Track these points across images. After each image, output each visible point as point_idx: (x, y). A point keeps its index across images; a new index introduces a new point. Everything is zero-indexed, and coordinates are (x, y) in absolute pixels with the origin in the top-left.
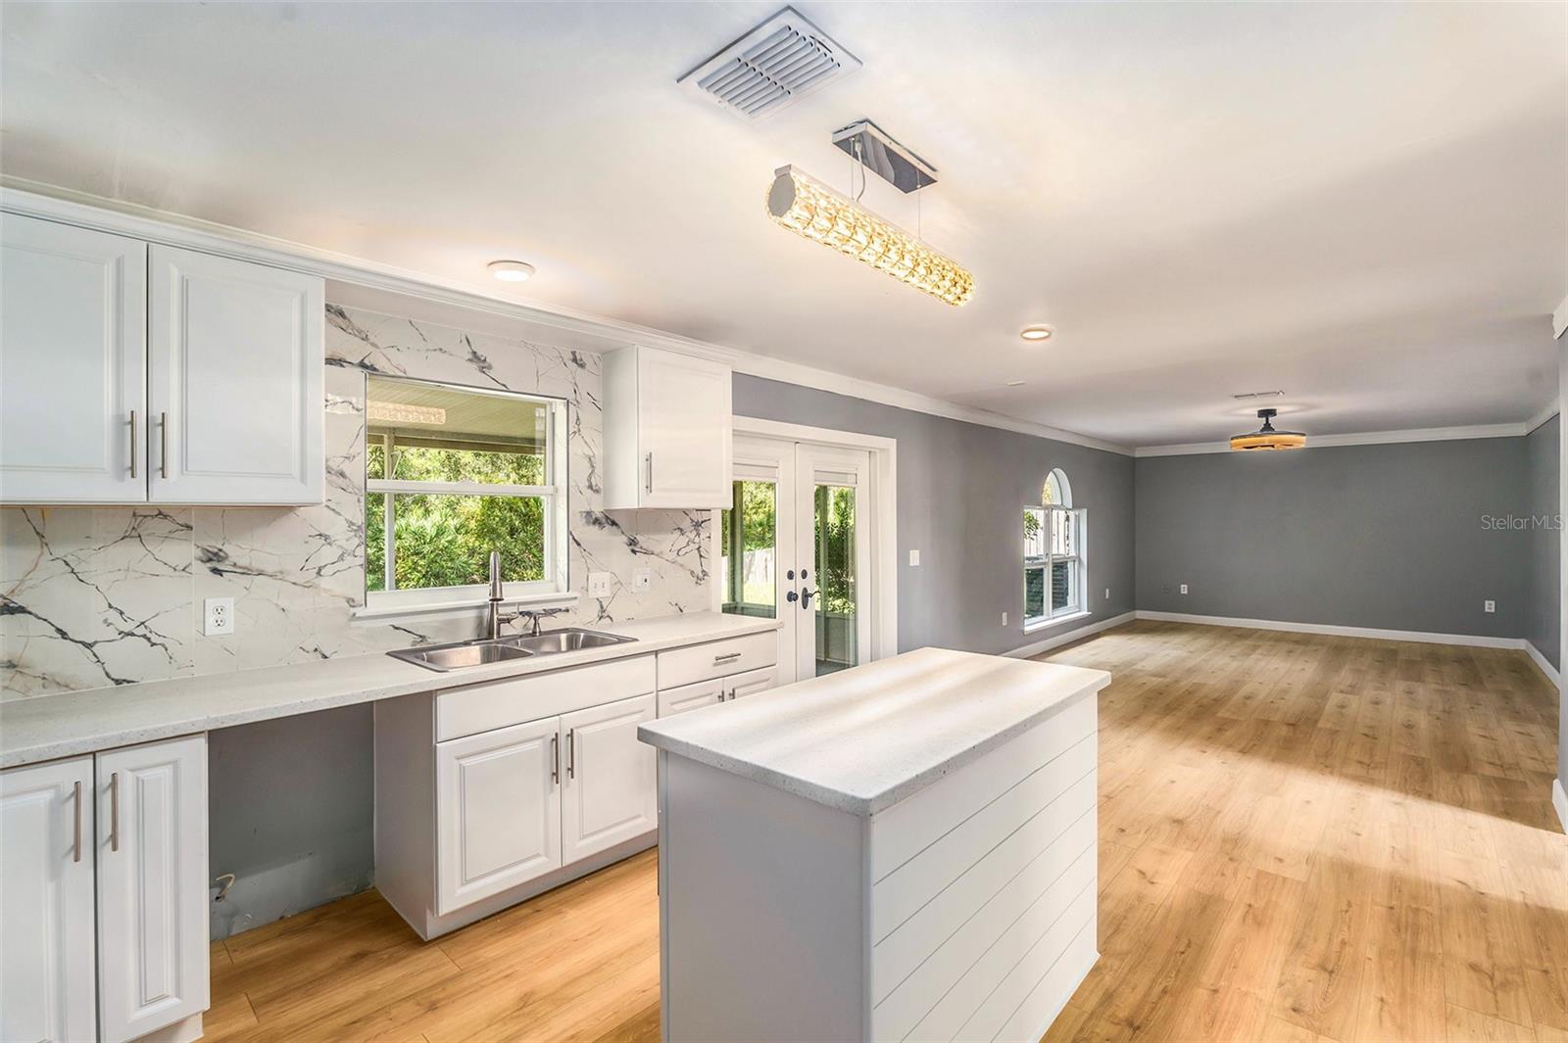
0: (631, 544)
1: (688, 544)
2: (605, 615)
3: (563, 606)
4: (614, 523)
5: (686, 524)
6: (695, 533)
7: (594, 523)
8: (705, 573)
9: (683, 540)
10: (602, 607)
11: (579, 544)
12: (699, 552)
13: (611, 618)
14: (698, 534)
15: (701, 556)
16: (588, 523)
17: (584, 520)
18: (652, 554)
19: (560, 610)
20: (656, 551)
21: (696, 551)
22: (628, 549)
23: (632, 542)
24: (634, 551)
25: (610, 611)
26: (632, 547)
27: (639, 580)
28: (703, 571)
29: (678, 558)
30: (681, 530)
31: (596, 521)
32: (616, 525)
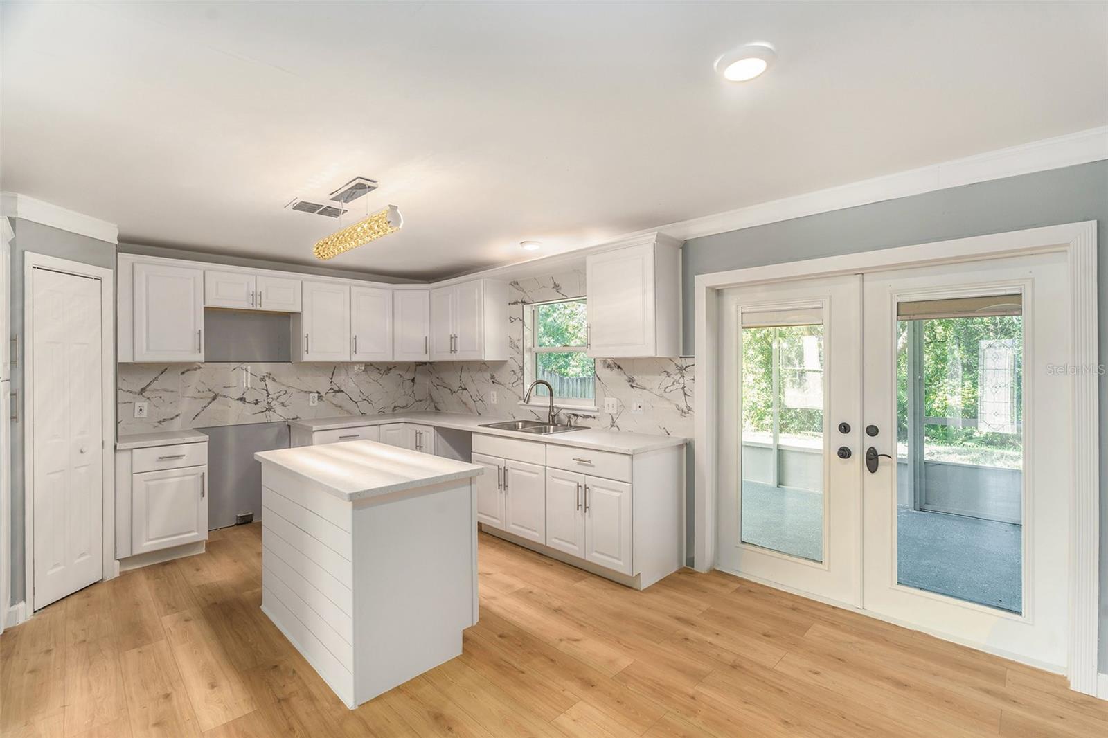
0: (630, 382)
1: (673, 384)
2: (615, 424)
3: (592, 414)
4: (619, 367)
5: (672, 368)
6: (679, 375)
7: (608, 367)
8: (690, 409)
9: (669, 381)
10: (613, 419)
11: (600, 380)
12: (684, 391)
13: (619, 428)
14: (683, 377)
15: (685, 394)
16: (604, 367)
17: (602, 366)
18: (645, 389)
19: (591, 417)
20: (648, 387)
21: (681, 390)
22: (628, 384)
23: (631, 380)
24: (632, 386)
25: (618, 422)
26: (630, 383)
27: (635, 406)
28: (687, 406)
29: (665, 394)
30: (667, 373)
31: (609, 366)
32: (621, 368)
